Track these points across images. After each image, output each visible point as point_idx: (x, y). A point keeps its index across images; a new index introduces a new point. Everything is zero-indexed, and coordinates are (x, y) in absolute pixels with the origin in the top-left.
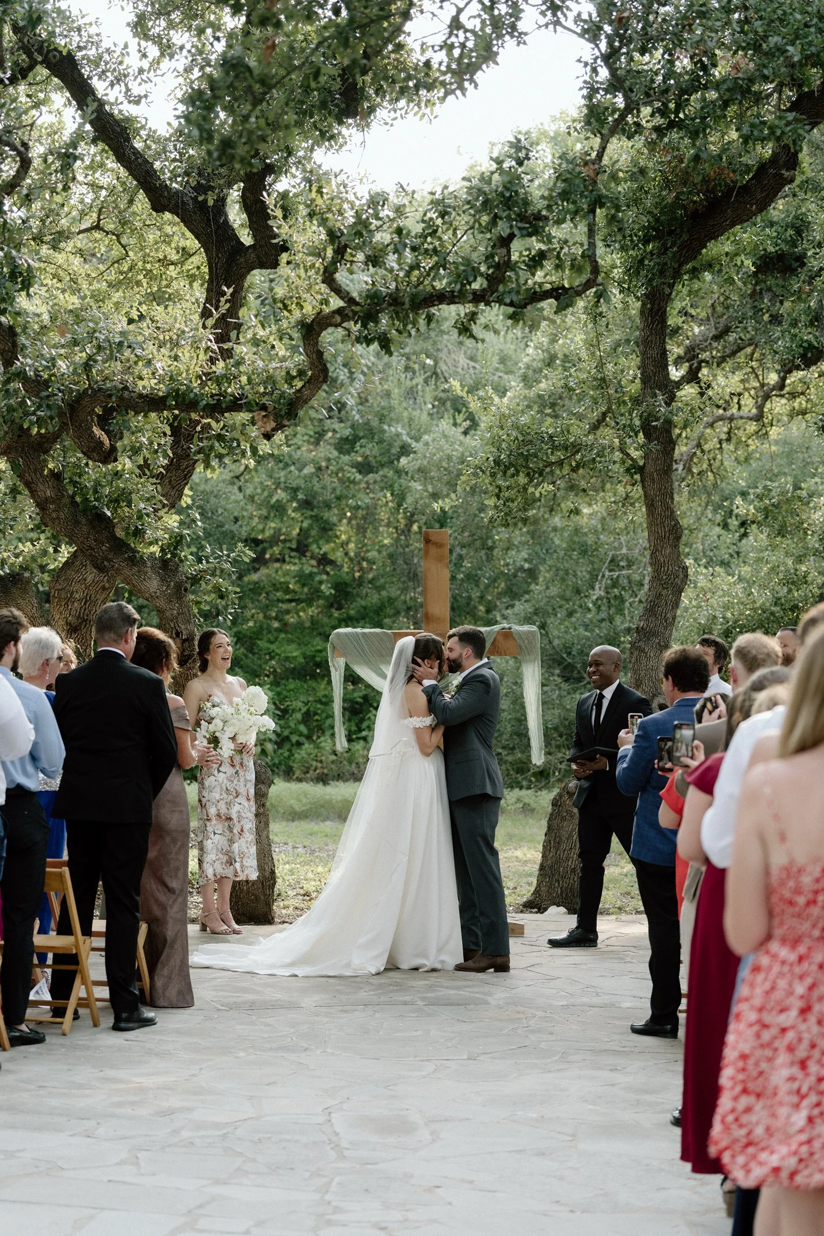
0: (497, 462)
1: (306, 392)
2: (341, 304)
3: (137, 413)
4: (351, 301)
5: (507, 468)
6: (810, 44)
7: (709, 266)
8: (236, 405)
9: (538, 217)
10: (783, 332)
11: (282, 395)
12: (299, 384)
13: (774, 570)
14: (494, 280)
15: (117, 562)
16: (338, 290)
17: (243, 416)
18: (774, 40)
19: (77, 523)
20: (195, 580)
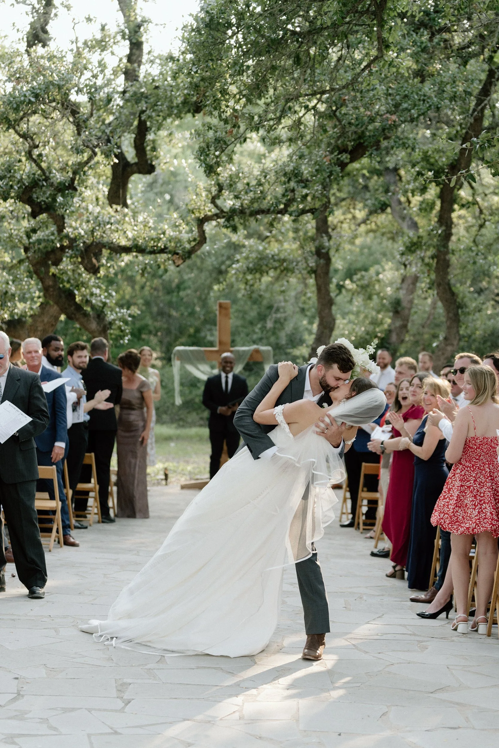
0: (248, 268)
1: (196, 248)
2: (218, 212)
3: (117, 253)
4: (222, 211)
5: (252, 270)
6: (421, 109)
7: (348, 174)
8: (162, 251)
9: (307, 180)
10: (371, 195)
11: (185, 248)
12: (193, 244)
13: (366, 317)
14: (287, 205)
15: (78, 316)
16: (216, 206)
17: (164, 256)
18: (405, 105)
19: (60, 297)
20: (110, 323)
